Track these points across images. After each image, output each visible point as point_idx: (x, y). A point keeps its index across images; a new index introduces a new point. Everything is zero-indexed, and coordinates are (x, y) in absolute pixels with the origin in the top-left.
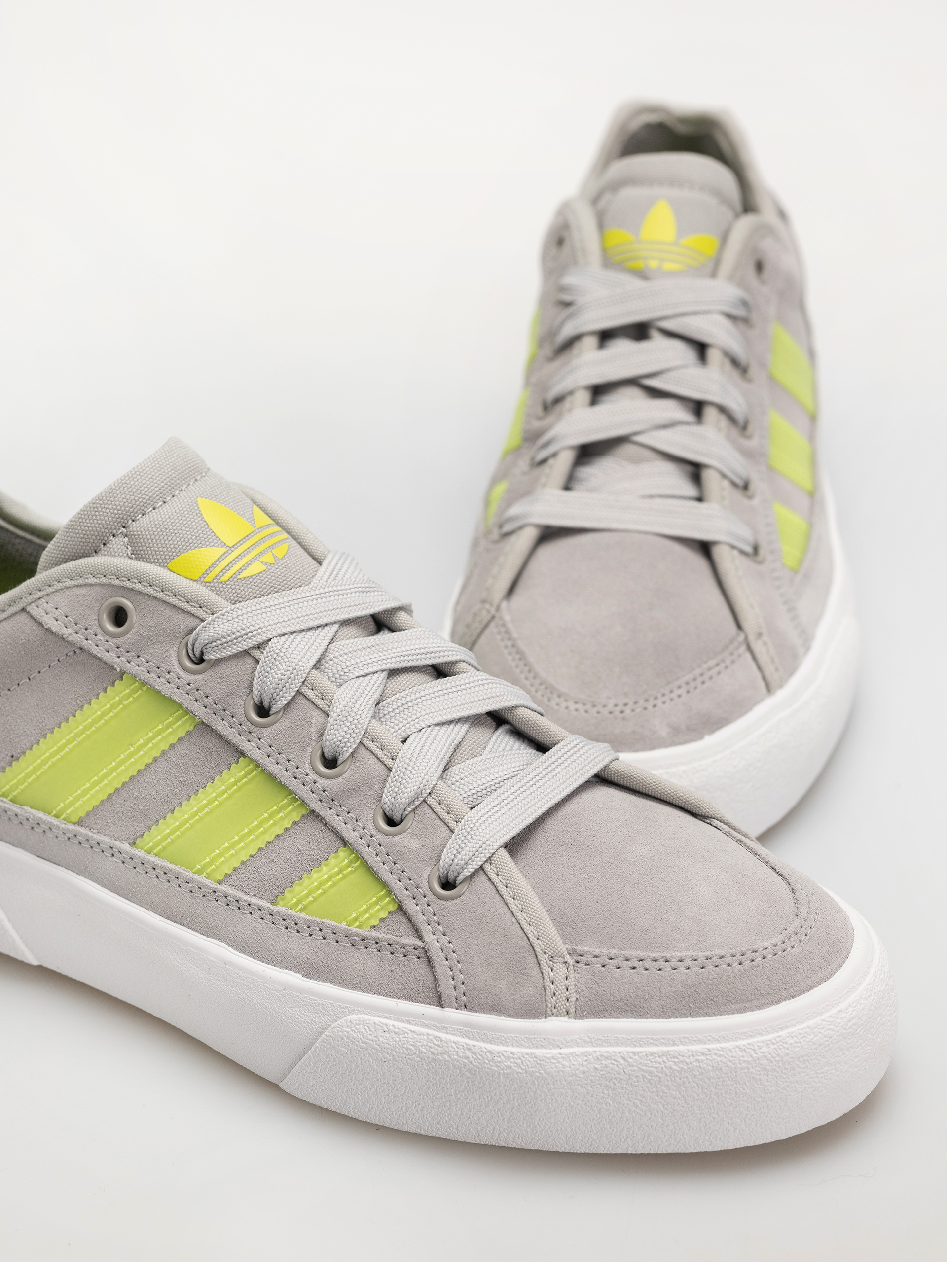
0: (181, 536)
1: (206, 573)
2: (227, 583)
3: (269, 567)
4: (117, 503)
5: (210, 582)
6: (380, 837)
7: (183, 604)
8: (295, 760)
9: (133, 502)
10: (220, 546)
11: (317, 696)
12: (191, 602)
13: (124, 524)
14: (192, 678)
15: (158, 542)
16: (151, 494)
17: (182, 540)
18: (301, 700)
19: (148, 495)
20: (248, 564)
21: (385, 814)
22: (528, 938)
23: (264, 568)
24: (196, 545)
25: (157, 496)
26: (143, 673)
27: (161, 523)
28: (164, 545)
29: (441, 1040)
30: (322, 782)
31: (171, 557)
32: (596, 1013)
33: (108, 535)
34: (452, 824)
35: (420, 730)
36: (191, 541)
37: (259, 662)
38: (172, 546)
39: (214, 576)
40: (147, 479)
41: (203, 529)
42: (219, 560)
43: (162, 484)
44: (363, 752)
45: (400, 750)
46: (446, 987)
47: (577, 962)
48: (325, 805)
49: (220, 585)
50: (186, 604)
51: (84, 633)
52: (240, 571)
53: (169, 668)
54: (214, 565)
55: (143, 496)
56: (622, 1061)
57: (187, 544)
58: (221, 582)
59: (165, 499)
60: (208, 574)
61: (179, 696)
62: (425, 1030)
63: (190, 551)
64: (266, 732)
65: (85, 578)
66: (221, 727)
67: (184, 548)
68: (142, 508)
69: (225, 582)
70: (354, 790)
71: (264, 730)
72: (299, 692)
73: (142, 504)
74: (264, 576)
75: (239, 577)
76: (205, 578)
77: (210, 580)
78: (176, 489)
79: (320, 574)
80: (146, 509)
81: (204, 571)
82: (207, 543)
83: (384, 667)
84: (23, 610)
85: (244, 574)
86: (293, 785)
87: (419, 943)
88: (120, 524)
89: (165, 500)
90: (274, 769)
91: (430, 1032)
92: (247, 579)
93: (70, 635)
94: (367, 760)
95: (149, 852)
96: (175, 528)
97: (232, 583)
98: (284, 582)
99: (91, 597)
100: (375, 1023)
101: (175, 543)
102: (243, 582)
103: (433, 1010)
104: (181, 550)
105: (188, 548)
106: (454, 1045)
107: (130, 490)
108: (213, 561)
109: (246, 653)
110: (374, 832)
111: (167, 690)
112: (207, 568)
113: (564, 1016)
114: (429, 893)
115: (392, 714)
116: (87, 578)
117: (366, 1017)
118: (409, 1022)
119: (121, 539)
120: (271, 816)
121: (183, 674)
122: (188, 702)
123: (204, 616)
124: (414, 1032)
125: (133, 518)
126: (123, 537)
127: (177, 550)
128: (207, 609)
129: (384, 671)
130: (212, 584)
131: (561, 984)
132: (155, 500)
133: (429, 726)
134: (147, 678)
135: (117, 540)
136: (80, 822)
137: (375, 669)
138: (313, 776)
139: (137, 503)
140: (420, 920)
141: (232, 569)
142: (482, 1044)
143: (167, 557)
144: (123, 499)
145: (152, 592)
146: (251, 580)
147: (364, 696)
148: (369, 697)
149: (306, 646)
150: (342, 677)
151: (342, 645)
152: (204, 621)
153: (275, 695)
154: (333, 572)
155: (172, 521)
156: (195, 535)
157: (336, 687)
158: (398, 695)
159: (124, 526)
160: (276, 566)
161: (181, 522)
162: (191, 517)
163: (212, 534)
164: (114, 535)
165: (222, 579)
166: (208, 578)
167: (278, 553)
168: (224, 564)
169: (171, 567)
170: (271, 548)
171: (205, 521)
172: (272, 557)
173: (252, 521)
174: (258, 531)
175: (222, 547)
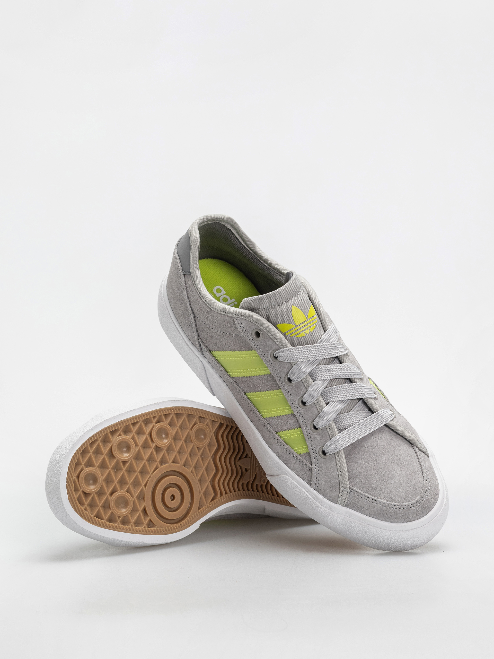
1: (287, 332)
3: (306, 335)
5: (287, 335)
6: (310, 431)
7: (276, 341)
8: (294, 399)
10: (294, 324)
11: (306, 384)
12: (279, 341)
14: (273, 362)
15: (276, 317)
16: (278, 301)
17: (283, 319)
20: (300, 333)
21: (314, 425)
22: (339, 480)
23: (305, 335)
24: (286, 322)
25: (280, 302)
26: (260, 354)
27: (278, 311)
28: (277, 319)
29: (307, 496)
30: (299, 409)
32: (351, 508)
33: (262, 308)
34: (331, 436)
35: (333, 402)
37: (293, 367)
38: (279, 320)
39: (289, 334)
41: (290, 317)
42: (292, 329)
43: (283, 298)
44: (314, 405)
45: (324, 407)
46: (313, 483)
47: (351, 491)
48: (298, 415)
49: (290, 337)
51: (247, 334)
52: (297, 334)
53: (267, 357)
54: (290, 330)
55: (276, 301)
56: (353, 523)
57: (284, 321)
61: (268, 365)
62: (304, 490)
66: (277, 379)
71: (288, 386)
72: (301, 381)
73: (275, 303)
74: (304, 338)
75: (296, 336)
78: (287, 300)
79: (324, 336)
80: (275, 305)
82: (290, 323)
83: (329, 378)
84: (232, 317)
85: (298, 336)
86: (291, 405)
87: (311, 466)
89: (283, 303)
90: (288, 398)
91: (306, 492)
92: (298, 338)
93: (243, 333)
94: (314, 408)
95: (249, 398)
96: (282, 315)
97: (293, 338)
98: (309, 341)
99: (252, 326)
100: (292, 482)
101: (281, 319)
103: (308, 486)
104: (282, 322)
106: (310, 499)
107: (272, 298)
109: (290, 363)
110: (309, 429)
111: (265, 362)
113: (342, 505)
114: (318, 453)
115: (327, 393)
116: (252, 321)
117: (290, 478)
118: (301, 486)
119: (266, 311)
120: (284, 409)
121: (271, 360)
122: (270, 368)
123: (281, 347)
124: (301, 490)
125: (271, 306)
127: (280, 322)
128: (283, 345)
129: (329, 380)
131: (344, 496)
133: (336, 401)
134: (260, 356)
136: (232, 378)
137: (326, 378)
138: (297, 406)
139: (273, 303)
140: (313, 460)
141: (295, 333)
142: (318, 503)
143: (277, 323)
144: (270, 300)
145: (268, 334)
147: (320, 387)
148: (321, 388)
149: (308, 366)
150: (316, 378)
151: (320, 367)
152: (281, 349)
153: (294, 379)
154: (329, 335)
155: (282, 312)
156: (288, 319)
157: (312, 381)
158: (331, 387)
159: (268, 307)
160: (309, 335)
161: (284, 313)
162: (288, 312)
163: (293, 320)
164: (264, 308)
165: (291, 336)
166: (287, 334)
167: (311, 329)
168: (293, 331)
169: (277, 326)
170: (310, 327)
171: (292, 315)
172: (309, 331)
173: (307, 316)
174: (307, 320)
175: (294, 325)
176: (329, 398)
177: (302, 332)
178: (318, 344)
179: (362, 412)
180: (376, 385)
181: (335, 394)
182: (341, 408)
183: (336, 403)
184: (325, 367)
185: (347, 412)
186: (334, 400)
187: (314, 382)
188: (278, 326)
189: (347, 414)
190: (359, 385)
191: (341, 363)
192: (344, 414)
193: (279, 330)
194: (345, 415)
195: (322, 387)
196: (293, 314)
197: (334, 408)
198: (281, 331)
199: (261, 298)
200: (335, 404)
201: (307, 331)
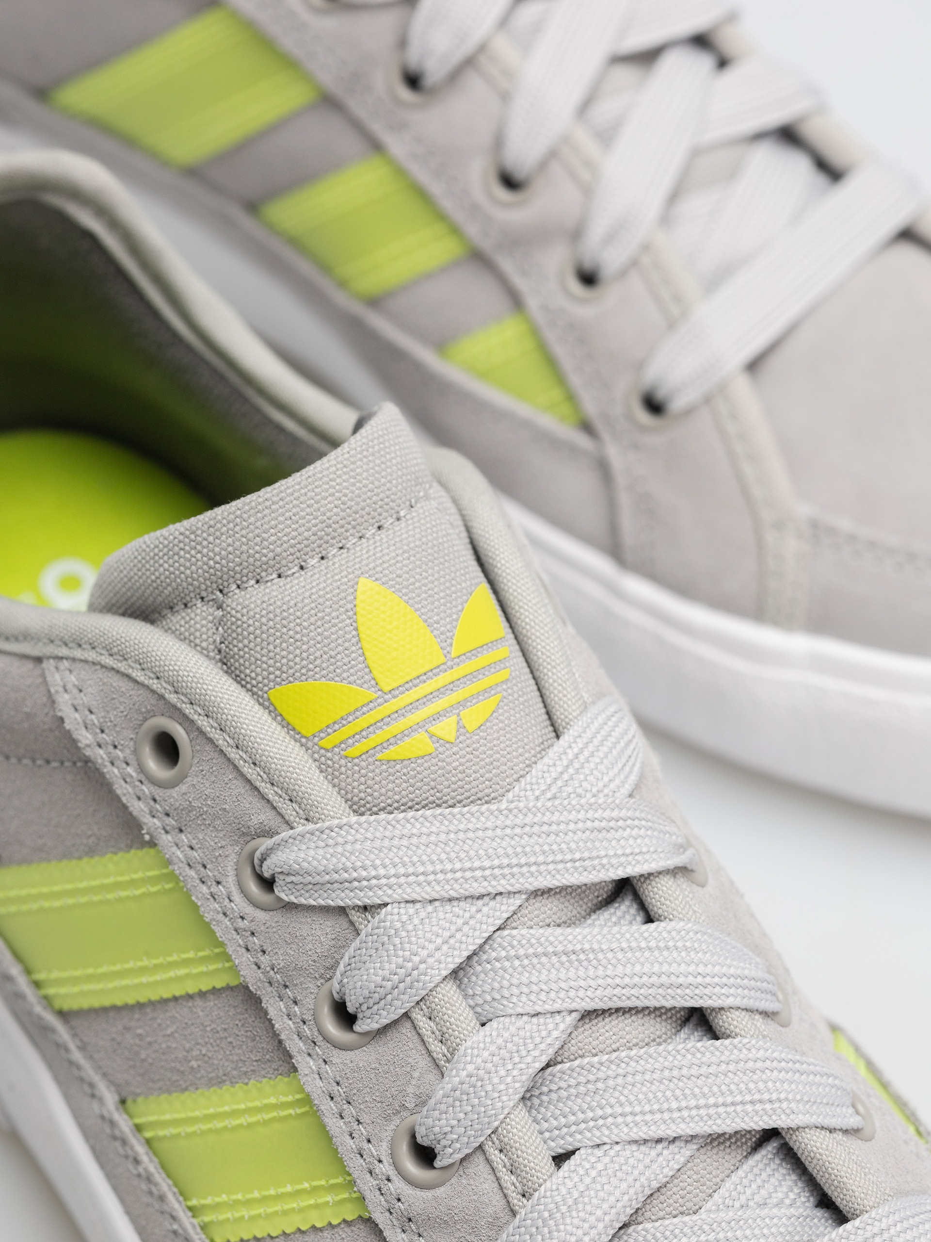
0: (304, 647)
1: (327, 730)
2: (356, 761)
3: (441, 749)
4: (217, 549)
5: (327, 750)
7: (263, 784)
8: (368, 1129)
9: (244, 556)
10: (366, 686)
11: (433, 1033)
12: (278, 787)
13: (221, 587)
14: (249, 910)
15: (266, 645)
16: (278, 550)
17: (304, 655)
18: (406, 1028)
19: (273, 551)
20: (404, 734)
23: (430, 748)
24: (325, 672)
25: (292, 554)
26: (181, 865)
27: (278, 611)
28: (271, 654)
30: (398, 1186)
31: (278, 679)
33: (192, 595)
35: (598, 1146)
36: (318, 662)
37: (359, 934)
38: (285, 661)
39: (338, 742)
40: (281, 519)
41: (347, 645)
42: (356, 713)
43: (306, 534)
44: (478, 1165)
45: (545, 1181)
48: (395, 1223)
49: (343, 762)
50: (269, 786)
51: (110, 753)
52: (385, 745)
53: (219, 878)
54: (343, 721)
55: (265, 551)
57: (311, 666)
58: (346, 757)
59: (305, 561)
60: (329, 734)
61: (222, 929)
63: (310, 681)
64: (337, 1057)
65: (129, 666)
66: (275, 1008)
67: (304, 671)
68: (258, 570)
69: (353, 759)
70: (446, 1222)
71: (336, 1052)
72: (406, 1015)
73: (258, 563)
74: (426, 765)
75: (379, 756)
76: (322, 739)
77: (329, 746)
78: (332, 546)
79: (552, 753)
80: (263, 574)
81: (324, 726)
82: (345, 675)
83: (574, 1006)
84: (39, 660)
85: (391, 753)
86: (356, 1165)
88: (215, 586)
89: (303, 564)
90: (335, 1126)
92: (392, 763)
93: (88, 746)
94: (482, 1180)
95: (138, 1128)
96: (298, 629)
97: (363, 764)
98: (460, 783)
99: (132, 702)
101: (292, 657)
102: (384, 767)
104: (298, 674)
105: (311, 673)
107: (244, 532)
108: (344, 714)
109: (342, 911)
111: (210, 911)
112: (331, 722)
115: (564, 1094)
116: (133, 668)
119: (211, 610)
120: (315, 1189)
121: (237, 897)
122: (234, 945)
123: (292, 818)
125: (239, 582)
126: (215, 608)
127: (291, 671)
128: (300, 807)
129: (571, 1012)
130: (329, 755)
132: (284, 562)
133: (617, 1143)
134: (184, 874)
135: (205, 608)
136: (63, 1015)
137: (557, 1006)
138: (386, 1168)
139: (251, 560)
141: (373, 736)
143: (272, 677)
144: (229, 545)
145: (221, 742)
146: (398, 767)
147: (517, 1060)
148: (523, 1066)
149: (447, 934)
150: (496, 1004)
151: (518, 937)
152: (292, 828)
153: (364, 1007)
154: (576, 756)
155: (299, 614)
156: (333, 653)
157: (475, 1023)
158: (586, 1060)
159: (221, 591)
160: (455, 749)
161: (312, 620)
162: (334, 614)
163: (362, 659)
164: (202, 598)
165: (352, 752)
166: (327, 743)
167: (472, 717)
168: (362, 722)
169: (273, 699)
170: (462, 704)
171: (356, 629)
172: (454, 726)
173: (446, 641)
174: (449, 663)
175: (369, 689)
176: (574, 1128)
177: (412, 730)
178: (512, 806)
179: (775, 1211)
180: (870, 1066)
181: (613, 1101)
182: (643, 1186)
183: (612, 1153)
184: (552, 939)
185: (682, 1213)
186: (606, 1140)
187: (483, 1025)
188: (276, 695)
189: (681, 1225)
190: (753, 1050)
191: (649, 920)
192: (667, 1222)
193: (283, 719)
194: (671, 1228)
195: (529, 1059)
196: (361, 628)
197: (599, 1187)
198: (294, 729)
199: (181, 537)
200: (607, 1159)
201: (446, 729)
